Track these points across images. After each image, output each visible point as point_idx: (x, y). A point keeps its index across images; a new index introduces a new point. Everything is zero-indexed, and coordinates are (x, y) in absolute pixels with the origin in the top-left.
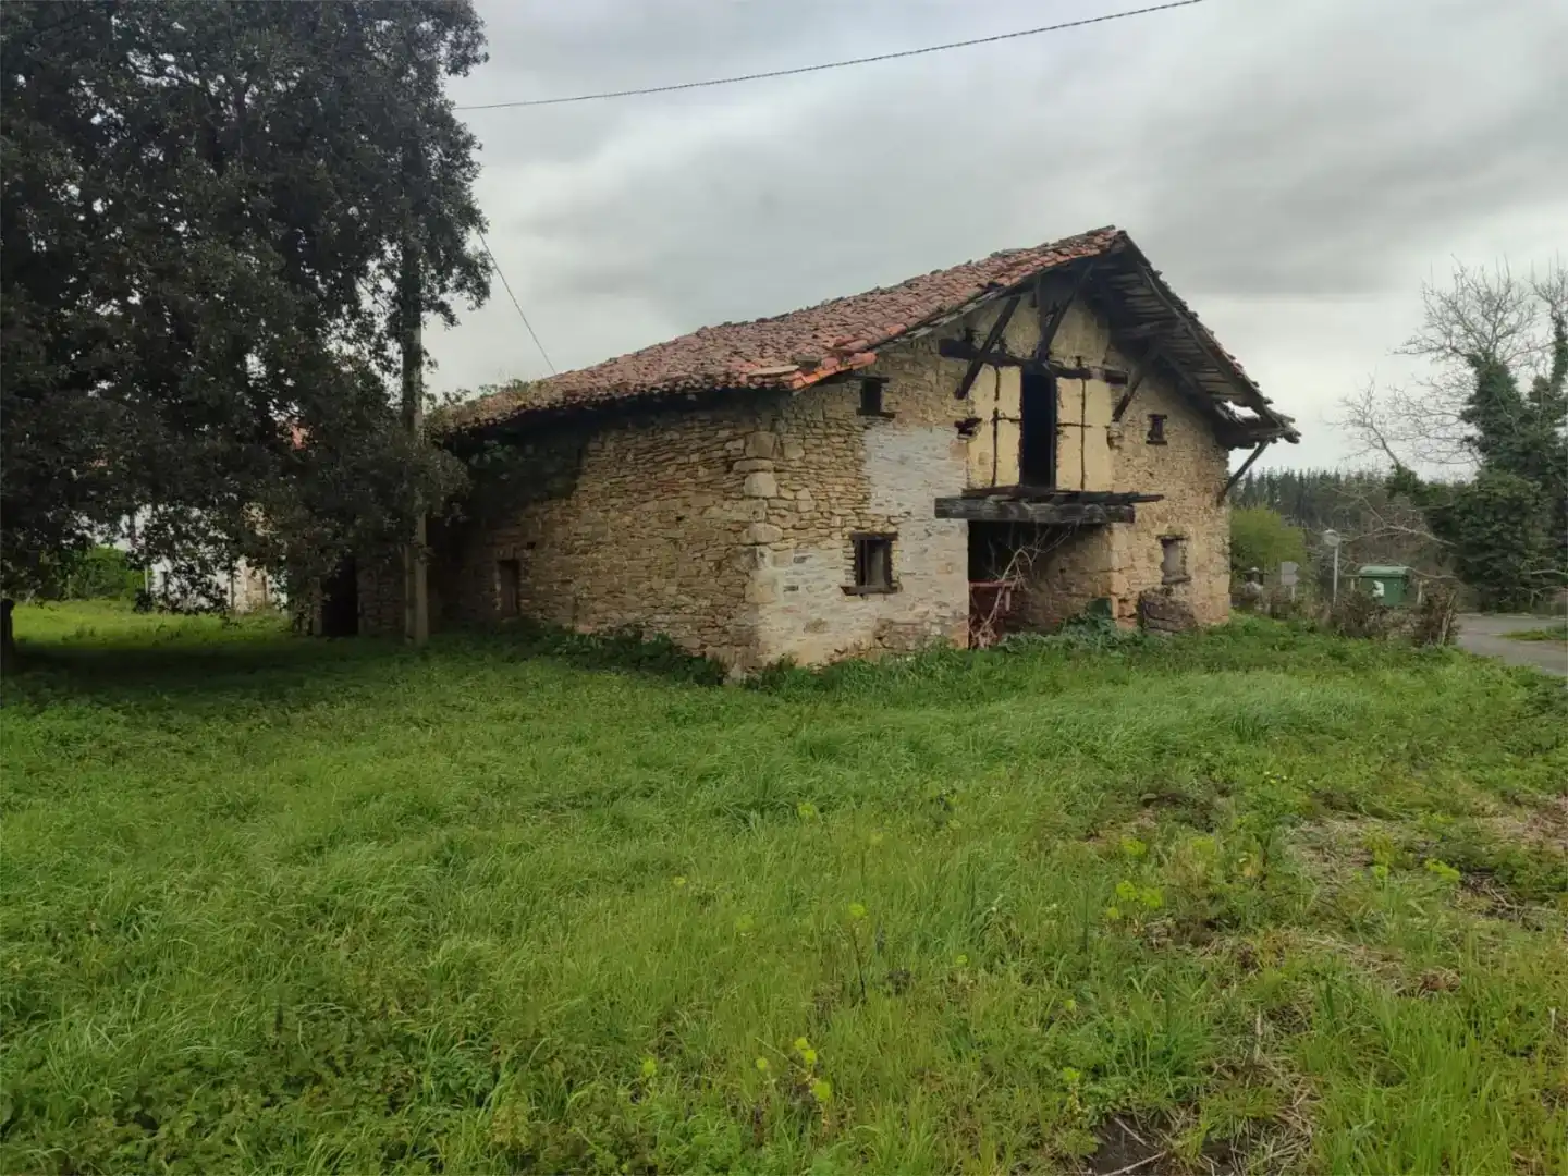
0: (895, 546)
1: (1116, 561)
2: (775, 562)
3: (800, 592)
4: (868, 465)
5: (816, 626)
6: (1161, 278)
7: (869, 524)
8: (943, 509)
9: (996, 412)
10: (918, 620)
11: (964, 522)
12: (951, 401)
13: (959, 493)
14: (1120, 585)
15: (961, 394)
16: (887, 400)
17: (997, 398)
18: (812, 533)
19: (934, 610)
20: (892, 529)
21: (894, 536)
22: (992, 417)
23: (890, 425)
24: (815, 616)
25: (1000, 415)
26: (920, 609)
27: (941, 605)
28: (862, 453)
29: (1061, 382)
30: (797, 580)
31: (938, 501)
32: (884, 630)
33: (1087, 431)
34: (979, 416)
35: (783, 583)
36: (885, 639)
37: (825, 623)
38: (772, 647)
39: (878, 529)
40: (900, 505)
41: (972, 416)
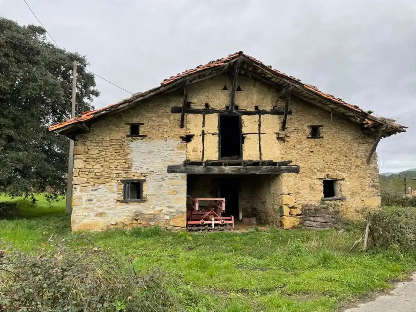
0: (144, 184)
1: (285, 190)
2: (81, 191)
3: (94, 202)
4: (131, 154)
5: (101, 215)
6: (273, 69)
7: (131, 176)
8: (172, 170)
9: (203, 131)
10: (156, 213)
11: (185, 175)
12: (178, 129)
13: (182, 163)
14: (288, 200)
15: (182, 126)
16: (142, 130)
17: (203, 126)
18: (101, 181)
19: (165, 210)
20: (143, 178)
21: (144, 181)
22: (201, 133)
23: (144, 140)
24: (100, 211)
25: (205, 132)
26: (158, 208)
27: (169, 207)
28: (128, 151)
29: (244, 117)
30: (92, 197)
31: (169, 167)
32: (137, 216)
33: (262, 136)
34: (193, 134)
35: (85, 198)
36: (139, 221)
37: (105, 213)
38: (77, 221)
39: (135, 178)
40: (147, 169)
41: (189, 134)
